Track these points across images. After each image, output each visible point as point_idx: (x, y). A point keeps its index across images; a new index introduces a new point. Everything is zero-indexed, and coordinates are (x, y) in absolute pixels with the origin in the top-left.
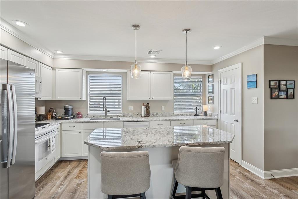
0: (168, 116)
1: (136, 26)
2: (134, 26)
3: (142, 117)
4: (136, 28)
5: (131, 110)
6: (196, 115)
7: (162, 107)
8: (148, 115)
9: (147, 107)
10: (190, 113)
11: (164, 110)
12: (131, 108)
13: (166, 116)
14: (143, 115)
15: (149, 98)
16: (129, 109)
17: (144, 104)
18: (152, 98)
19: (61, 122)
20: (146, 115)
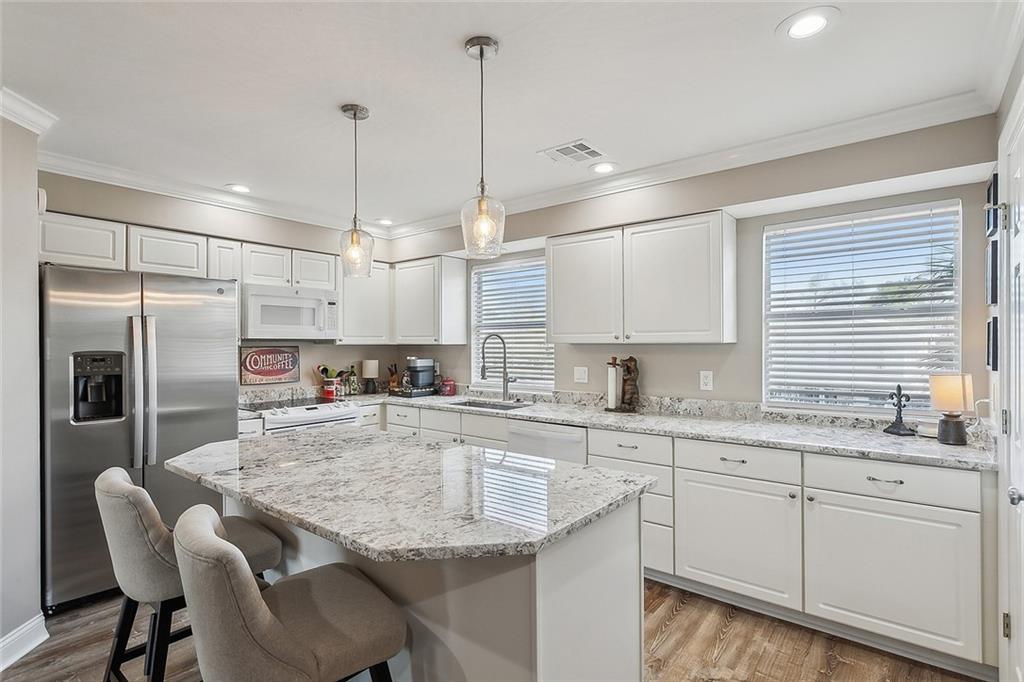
0: (729, 419)
1: (352, 110)
2: (346, 108)
3: (607, 410)
4: (355, 115)
5: (581, 381)
6: (897, 428)
7: (702, 372)
8: (629, 403)
9: (630, 370)
10: (861, 416)
11: (710, 387)
12: (581, 374)
13: (717, 416)
14: (612, 405)
15: (617, 338)
16: (576, 377)
17: (615, 359)
18: (628, 338)
19: (381, 401)
20: (623, 402)
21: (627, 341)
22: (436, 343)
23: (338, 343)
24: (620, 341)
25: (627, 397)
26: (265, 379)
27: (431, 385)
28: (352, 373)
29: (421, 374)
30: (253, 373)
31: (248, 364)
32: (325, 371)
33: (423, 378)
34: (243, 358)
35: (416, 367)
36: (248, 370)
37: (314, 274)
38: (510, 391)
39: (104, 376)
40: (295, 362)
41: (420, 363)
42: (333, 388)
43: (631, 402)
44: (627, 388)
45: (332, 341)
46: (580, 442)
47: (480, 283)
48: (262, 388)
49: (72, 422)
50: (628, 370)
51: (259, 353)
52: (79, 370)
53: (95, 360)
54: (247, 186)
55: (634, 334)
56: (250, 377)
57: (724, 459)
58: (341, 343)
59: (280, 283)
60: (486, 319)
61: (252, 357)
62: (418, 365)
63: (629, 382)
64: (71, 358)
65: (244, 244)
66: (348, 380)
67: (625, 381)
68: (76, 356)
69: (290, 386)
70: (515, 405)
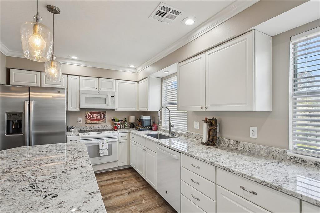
5: (197, 128)
7: (251, 128)
11: (256, 137)
12: (197, 125)
14: (205, 141)
15: (202, 108)
16: (195, 126)
17: (207, 119)
18: (206, 108)
19: (128, 131)
20: (209, 141)
21: (207, 110)
22: (147, 110)
23: (116, 110)
24: (204, 110)
25: (211, 138)
26: (93, 122)
27: (150, 126)
28: (126, 121)
29: (145, 122)
30: (89, 120)
31: (87, 117)
32: (114, 120)
33: (147, 124)
34: (86, 114)
35: (143, 119)
36: (88, 119)
37: (106, 86)
38: (172, 130)
39: (18, 120)
40: (104, 116)
41: (145, 118)
42: (117, 126)
43: (213, 140)
44: (211, 133)
45: (114, 109)
46: (178, 159)
47: (167, 86)
48: (93, 125)
49: (6, 135)
50: (211, 124)
51: (91, 113)
52: (8, 118)
53: (13, 115)
54: (76, 56)
55: (209, 106)
56: (88, 121)
57: (242, 188)
58: (117, 110)
59: (94, 89)
60: (169, 101)
61: (89, 114)
62: (144, 119)
63: (212, 131)
64: (6, 114)
65: (81, 77)
66: (124, 123)
67: (210, 130)
68: (7, 113)
69: (102, 124)
70: (172, 136)
